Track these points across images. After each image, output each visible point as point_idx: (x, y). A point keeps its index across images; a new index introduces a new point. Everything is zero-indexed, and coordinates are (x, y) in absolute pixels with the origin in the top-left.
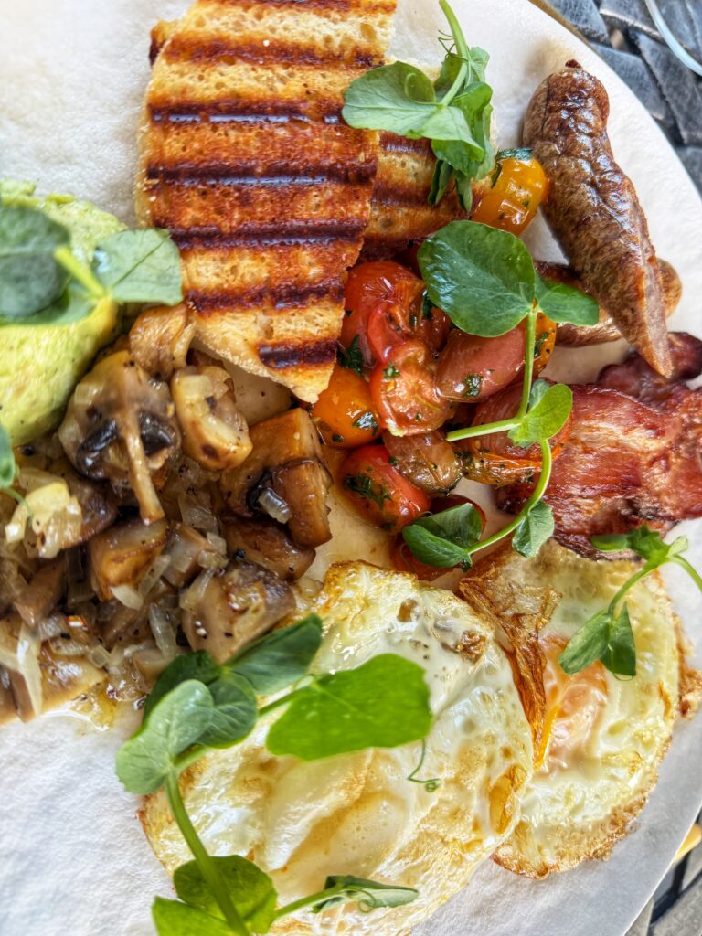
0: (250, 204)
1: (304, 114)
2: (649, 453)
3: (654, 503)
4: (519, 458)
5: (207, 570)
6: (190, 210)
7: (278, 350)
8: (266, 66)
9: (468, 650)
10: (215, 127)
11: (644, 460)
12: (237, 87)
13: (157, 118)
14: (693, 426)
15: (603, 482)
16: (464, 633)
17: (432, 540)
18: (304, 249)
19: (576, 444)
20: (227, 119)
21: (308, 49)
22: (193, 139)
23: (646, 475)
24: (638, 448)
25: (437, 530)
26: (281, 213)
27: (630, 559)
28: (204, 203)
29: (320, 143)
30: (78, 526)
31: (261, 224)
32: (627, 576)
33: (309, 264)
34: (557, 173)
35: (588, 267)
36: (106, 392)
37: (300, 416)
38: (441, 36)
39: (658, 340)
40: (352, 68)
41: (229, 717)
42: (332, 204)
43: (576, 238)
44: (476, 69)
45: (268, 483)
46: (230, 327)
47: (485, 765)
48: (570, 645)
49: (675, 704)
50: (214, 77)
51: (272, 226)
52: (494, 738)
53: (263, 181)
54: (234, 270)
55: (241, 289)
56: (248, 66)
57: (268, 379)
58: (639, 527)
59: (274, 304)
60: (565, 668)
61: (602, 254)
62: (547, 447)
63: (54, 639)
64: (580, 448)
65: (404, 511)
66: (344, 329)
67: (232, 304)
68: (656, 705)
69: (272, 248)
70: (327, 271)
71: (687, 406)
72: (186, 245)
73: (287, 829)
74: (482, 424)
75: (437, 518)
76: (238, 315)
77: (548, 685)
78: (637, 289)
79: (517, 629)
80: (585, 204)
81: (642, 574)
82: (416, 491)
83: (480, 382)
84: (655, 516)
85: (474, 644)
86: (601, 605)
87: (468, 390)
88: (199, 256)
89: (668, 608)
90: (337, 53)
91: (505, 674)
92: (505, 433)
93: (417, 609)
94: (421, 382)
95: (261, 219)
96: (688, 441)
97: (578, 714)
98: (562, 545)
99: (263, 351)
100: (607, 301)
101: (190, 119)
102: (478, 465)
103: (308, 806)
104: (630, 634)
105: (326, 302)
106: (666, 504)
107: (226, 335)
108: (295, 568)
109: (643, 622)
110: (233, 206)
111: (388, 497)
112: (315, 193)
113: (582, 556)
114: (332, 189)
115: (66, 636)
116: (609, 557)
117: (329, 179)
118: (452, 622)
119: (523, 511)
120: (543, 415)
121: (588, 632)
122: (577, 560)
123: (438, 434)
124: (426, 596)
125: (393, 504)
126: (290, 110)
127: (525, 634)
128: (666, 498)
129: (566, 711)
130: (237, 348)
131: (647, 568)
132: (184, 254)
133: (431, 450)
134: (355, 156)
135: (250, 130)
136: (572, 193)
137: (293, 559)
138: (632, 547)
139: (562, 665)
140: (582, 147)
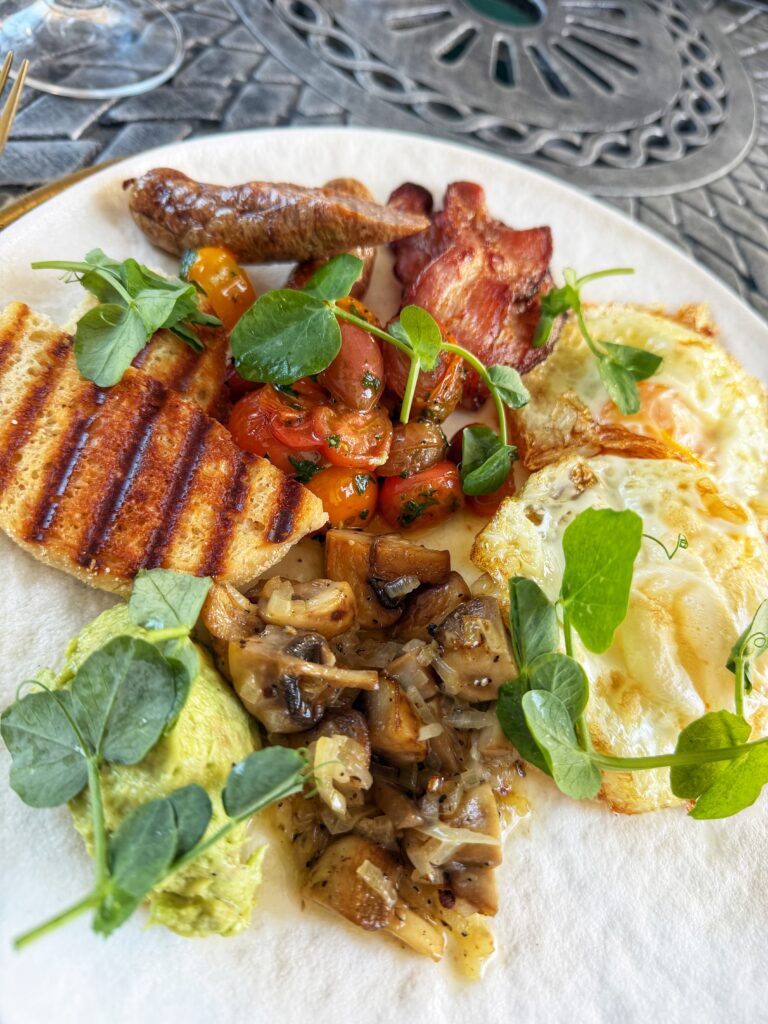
0: (147, 494)
1: (89, 419)
2: (483, 268)
3: (525, 282)
4: (445, 372)
5: (434, 662)
6: (131, 545)
7: (275, 525)
8: (34, 431)
9: (585, 482)
10: (68, 494)
11: (488, 274)
12: (42, 462)
13: (40, 538)
14: (473, 222)
15: (492, 315)
16: (571, 479)
17: (482, 471)
18: (201, 467)
19: (451, 323)
20: (65, 482)
21: (34, 391)
22: (70, 516)
23: (500, 278)
24: (476, 275)
25: (475, 465)
26: (165, 473)
27: (564, 323)
28: (129, 530)
29: (117, 416)
30: (357, 746)
31: (167, 493)
32: (576, 331)
33: (216, 470)
34: (219, 237)
35: (310, 248)
36: (257, 673)
37: (334, 535)
38: (65, 279)
39: (396, 219)
40: (64, 363)
41: (564, 683)
42: (174, 428)
43: (282, 246)
44: (106, 263)
45: (380, 584)
46: (241, 555)
47: (686, 508)
48: (615, 399)
49: (700, 337)
50: (26, 476)
51: (172, 484)
52: (666, 492)
53: (131, 475)
54: (195, 531)
55: (213, 533)
56: (28, 445)
57: (293, 546)
58: (540, 303)
59: (237, 512)
60: (632, 412)
61: (305, 231)
62: (446, 346)
63: (441, 809)
64: (456, 322)
65: (450, 484)
66: (279, 467)
67: (223, 545)
68: (695, 353)
69: (189, 493)
70: (227, 457)
71: (455, 219)
72: (158, 561)
73: (674, 684)
74: (405, 389)
75: (466, 461)
76: (234, 544)
77: (641, 431)
78: (348, 217)
79: (583, 436)
80: (257, 226)
81: (581, 317)
82: (437, 467)
83: (372, 375)
84: (536, 286)
85: (582, 475)
86: (592, 362)
87: (373, 388)
88: (172, 554)
89: (618, 309)
90: (46, 369)
91: (617, 462)
92: (421, 373)
93: (536, 507)
94: (350, 422)
95: (162, 491)
96: (485, 230)
97: (675, 419)
98: (528, 371)
99: (271, 538)
100: (346, 245)
101: (53, 512)
102: (437, 408)
103: (662, 660)
104: (626, 348)
105: (252, 470)
106: (530, 273)
107: (246, 561)
108: (461, 592)
109: (621, 333)
110: (142, 509)
111: (433, 492)
112: (159, 438)
113: (544, 359)
114: (161, 423)
115: (443, 799)
116: (554, 338)
117: (151, 423)
118: (557, 484)
119: (490, 388)
120: (419, 336)
121: (610, 381)
122: (546, 366)
123: (397, 429)
124: (528, 496)
125: (440, 490)
126: (80, 427)
127: (590, 432)
128: (526, 270)
129: (668, 427)
130: (260, 558)
131: (577, 310)
132: (165, 565)
133: (408, 440)
134: (140, 393)
135: (83, 467)
136: (242, 233)
137: (452, 591)
138: (554, 315)
139: (629, 413)
140: (206, 208)
